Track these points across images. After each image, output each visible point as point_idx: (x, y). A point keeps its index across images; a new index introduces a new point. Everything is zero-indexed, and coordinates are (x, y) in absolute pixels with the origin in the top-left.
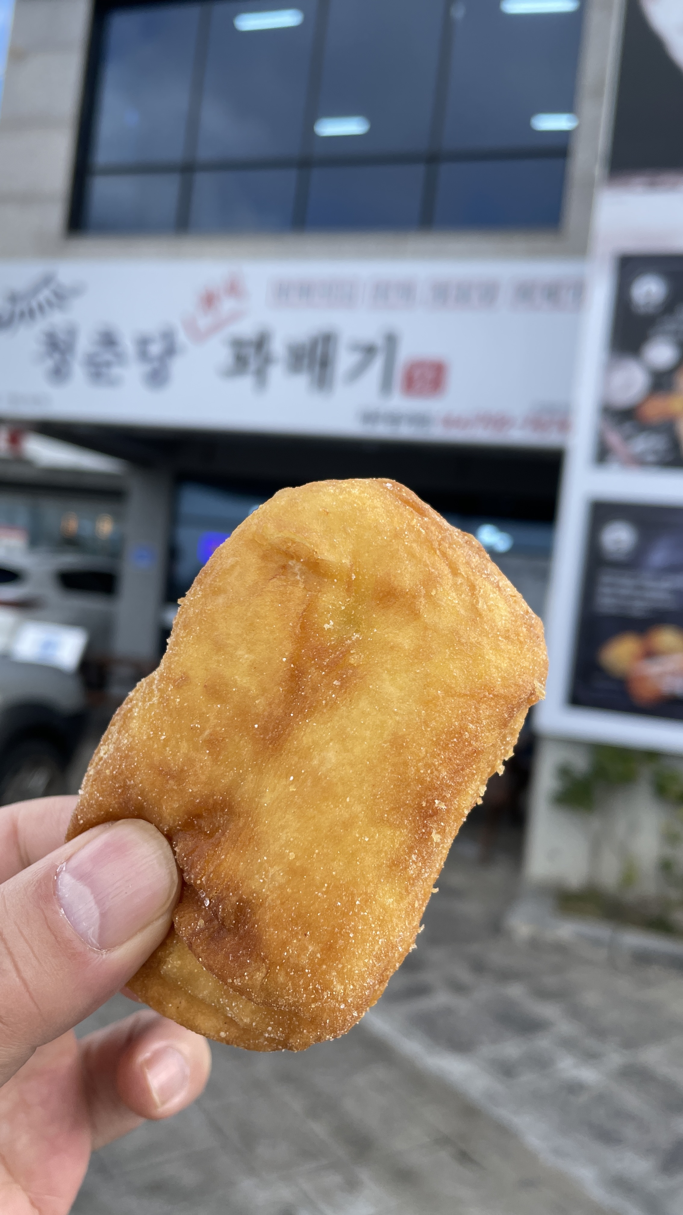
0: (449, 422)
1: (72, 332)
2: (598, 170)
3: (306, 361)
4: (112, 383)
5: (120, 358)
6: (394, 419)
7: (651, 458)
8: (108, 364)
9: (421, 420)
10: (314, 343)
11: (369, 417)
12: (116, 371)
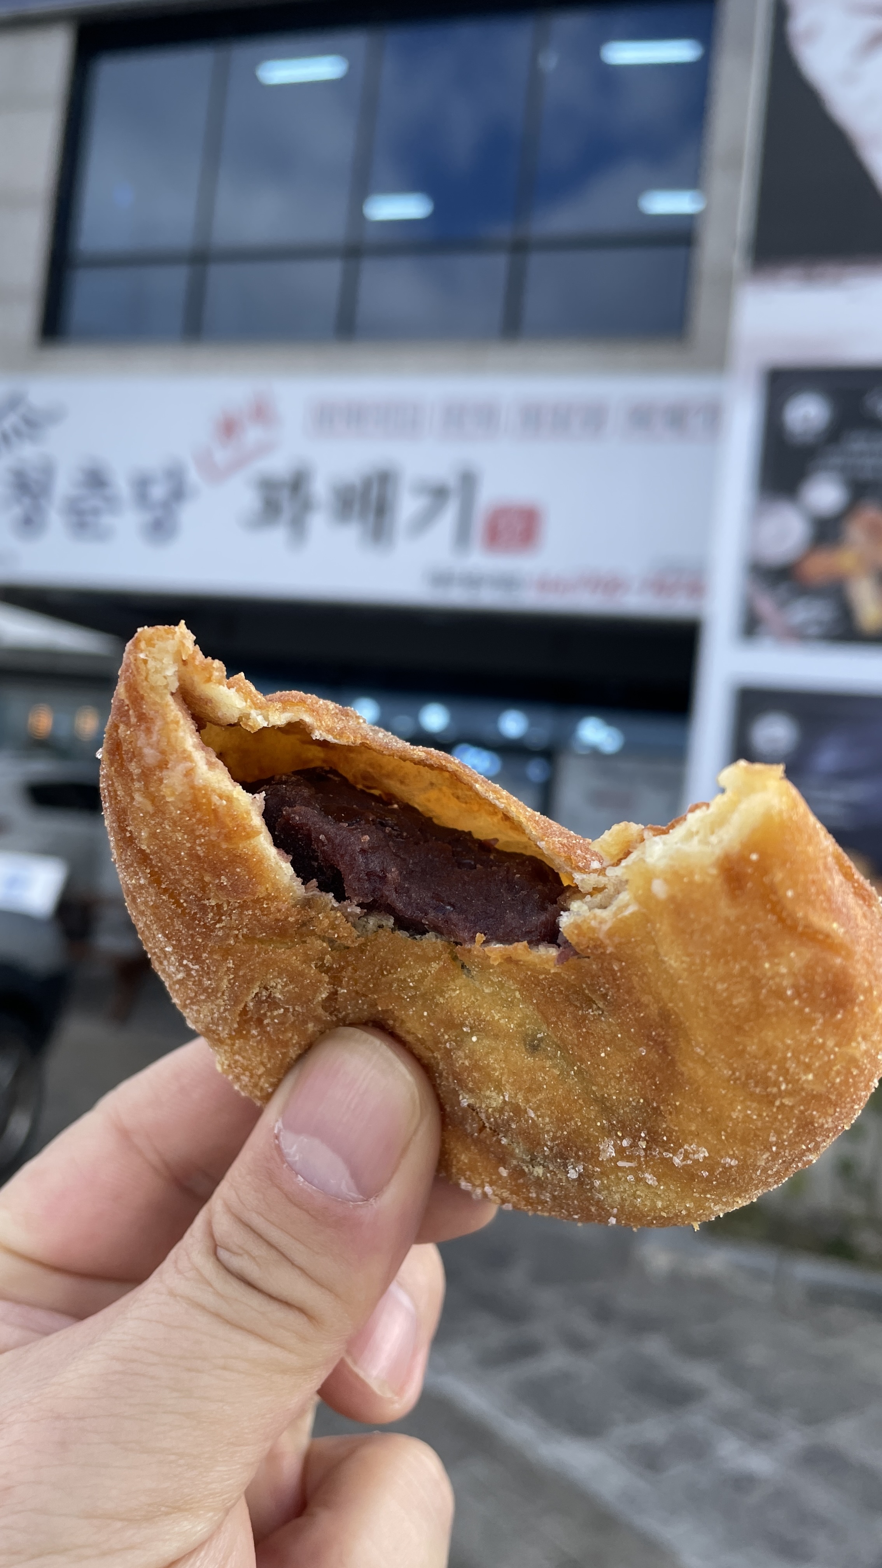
0: (544, 585)
1: (48, 470)
2: (738, 259)
3: (357, 507)
4: (102, 535)
5: (112, 503)
6: (473, 581)
7: (813, 630)
8: (96, 512)
9: (508, 582)
10: (367, 484)
11: (441, 579)
12: (107, 520)
